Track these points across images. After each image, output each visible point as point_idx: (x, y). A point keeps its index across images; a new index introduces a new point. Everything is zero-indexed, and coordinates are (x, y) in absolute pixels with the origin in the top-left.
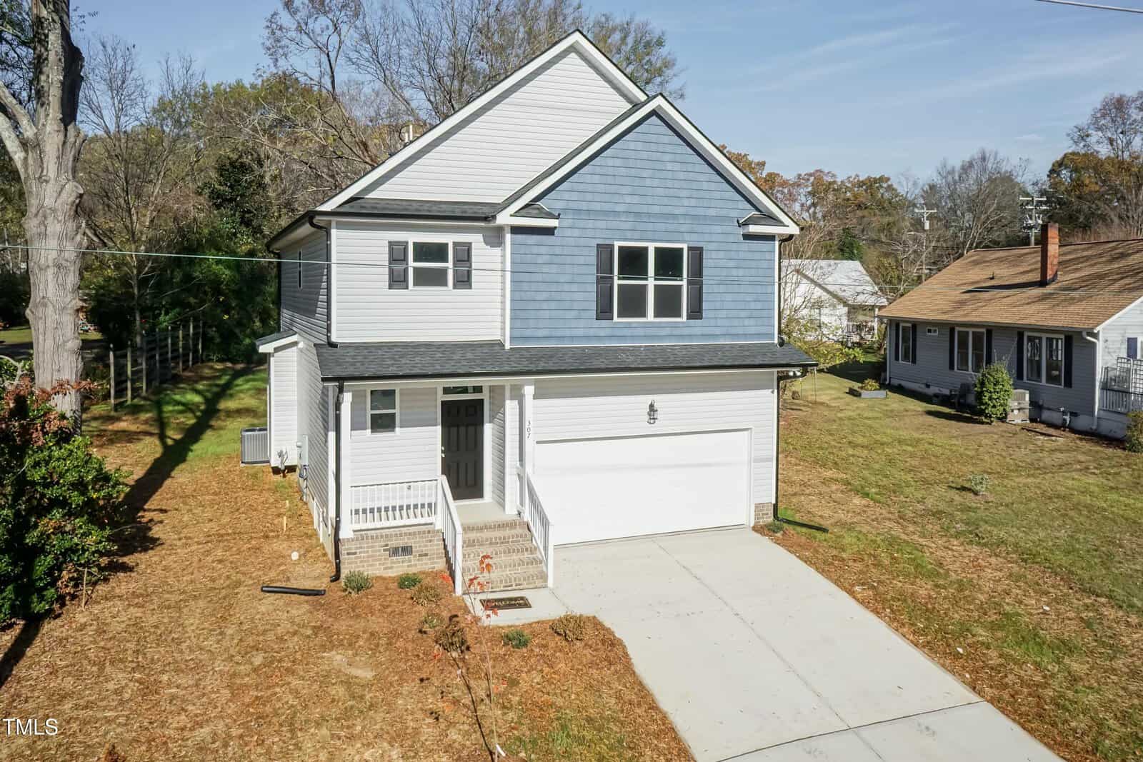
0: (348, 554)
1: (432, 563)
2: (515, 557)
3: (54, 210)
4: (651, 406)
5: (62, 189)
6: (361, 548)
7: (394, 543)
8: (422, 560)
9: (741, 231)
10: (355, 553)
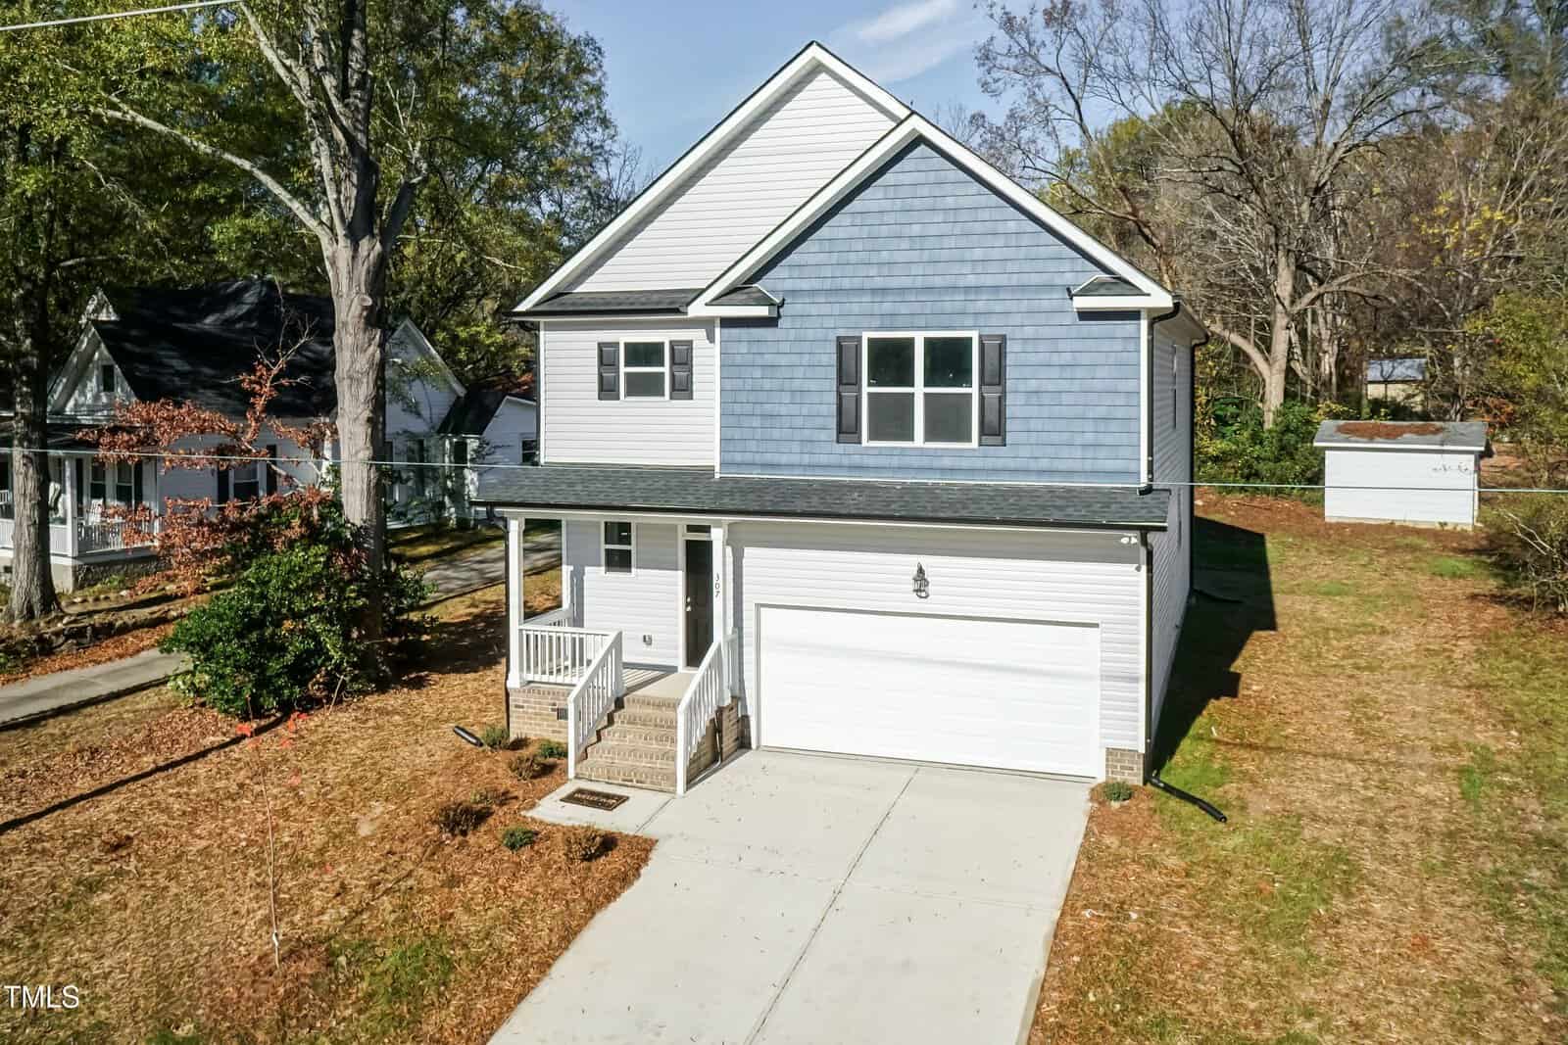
0: (516, 706)
4: (921, 571)
6: (528, 702)
7: (562, 703)
9: (1074, 307)
10: (523, 707)
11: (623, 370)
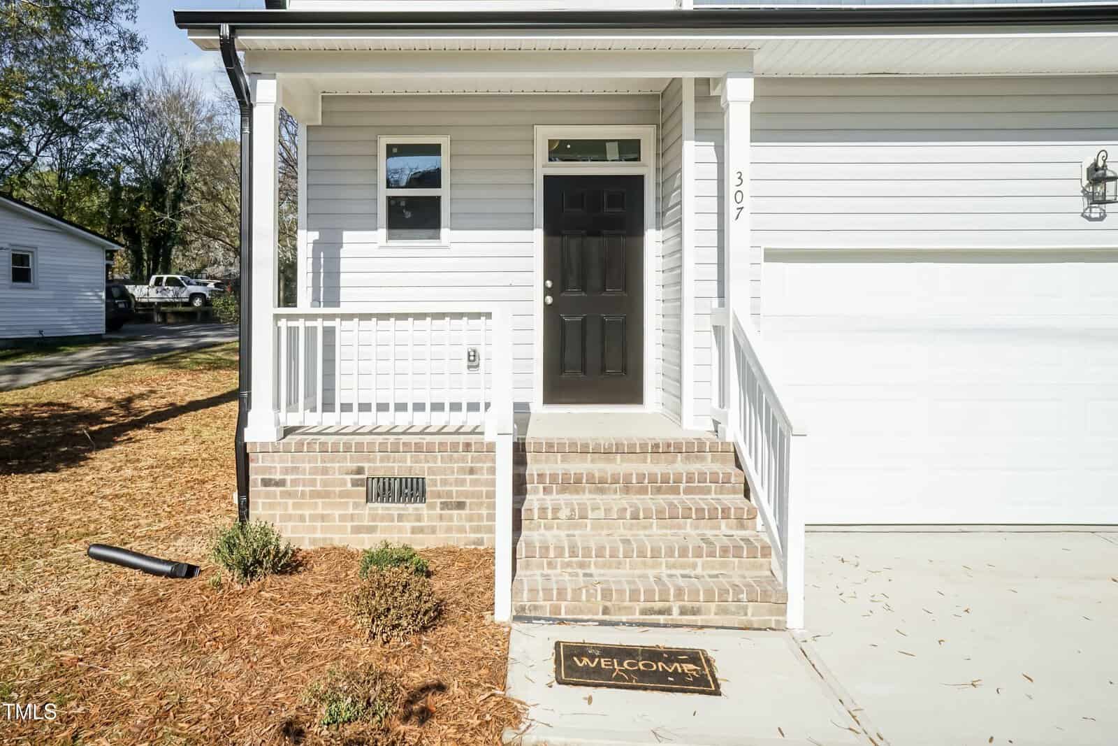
0: (266, 483)
1: (477, 530)
2: (691, 531)
4: (1096, 168)
6: (295, 470)
7: (378, 466)
8: (451, 519)
10: (281, 483)
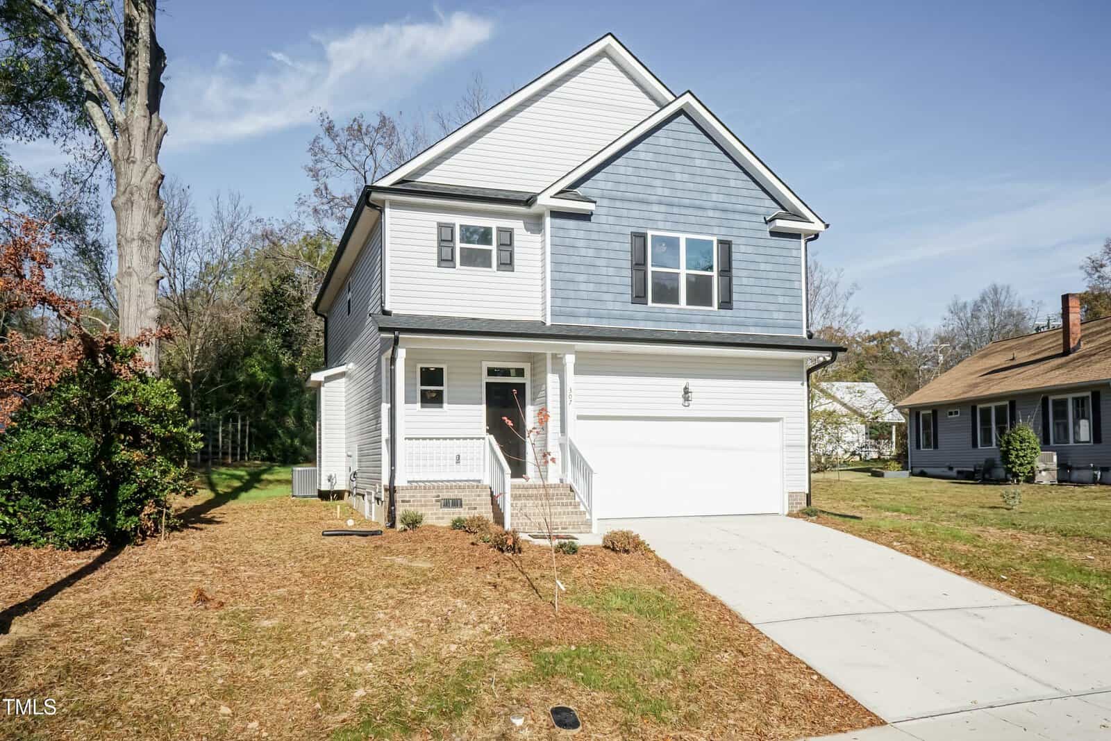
0: (403, 501)
3: (139, 189)
4: (686, 388)
5: (146, 169)
6: (414, 496)
7: (445, 495)
8: (471, 513)
9: (768, 228)
10: (409, 501)
11: (459, 245)
